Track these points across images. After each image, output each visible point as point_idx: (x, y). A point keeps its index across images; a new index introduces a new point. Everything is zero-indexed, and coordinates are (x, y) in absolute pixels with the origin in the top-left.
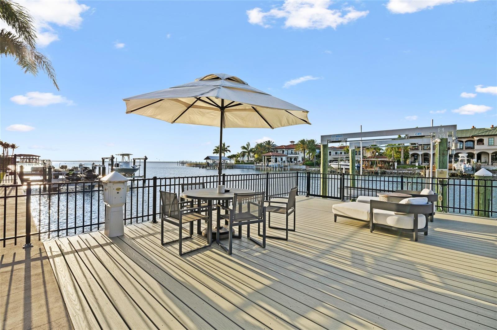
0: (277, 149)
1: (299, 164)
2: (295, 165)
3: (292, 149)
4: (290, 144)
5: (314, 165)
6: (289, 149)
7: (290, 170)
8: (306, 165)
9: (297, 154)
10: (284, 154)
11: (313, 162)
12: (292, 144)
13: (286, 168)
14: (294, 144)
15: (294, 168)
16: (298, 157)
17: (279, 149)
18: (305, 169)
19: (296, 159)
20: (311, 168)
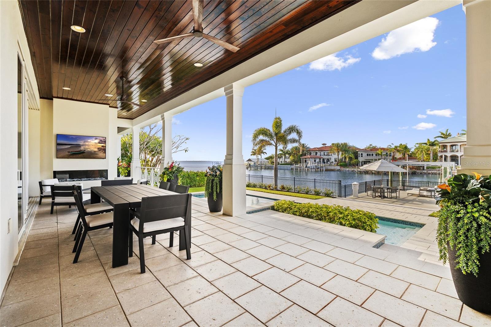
0: (311, 151)
1: (333, 165)
2: (329, 166)
3: (325, 151)
4: (322, 146)
5: (347, 166)
6: (321, 151)
7: (325, 170)
8: (340, 165)
9: (329, 156)
10: (318, 155)
11: (347, 163)
12: (324, 146)
13: (322, 168)
14: (325, 146)
15: (328, 168)
16: (331, 158)
17: (313, 151)
18: (339, 170)
19: (328, 160)
20: (345, 169)
